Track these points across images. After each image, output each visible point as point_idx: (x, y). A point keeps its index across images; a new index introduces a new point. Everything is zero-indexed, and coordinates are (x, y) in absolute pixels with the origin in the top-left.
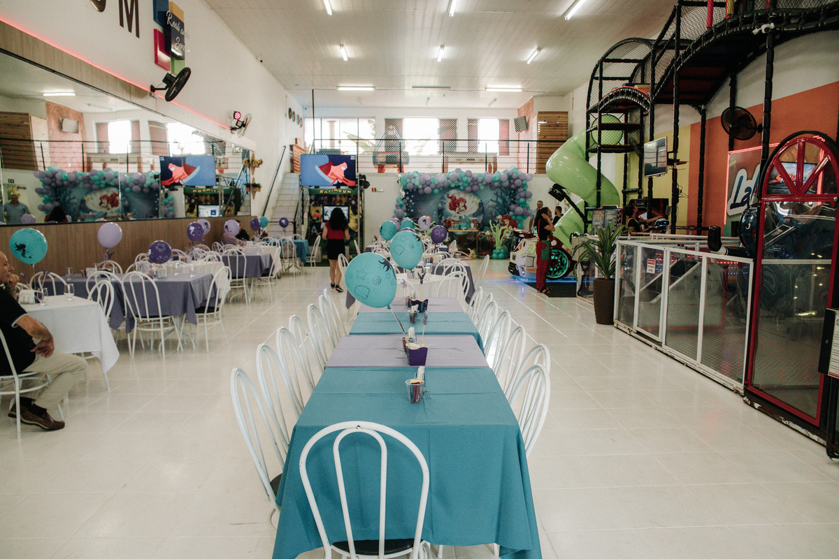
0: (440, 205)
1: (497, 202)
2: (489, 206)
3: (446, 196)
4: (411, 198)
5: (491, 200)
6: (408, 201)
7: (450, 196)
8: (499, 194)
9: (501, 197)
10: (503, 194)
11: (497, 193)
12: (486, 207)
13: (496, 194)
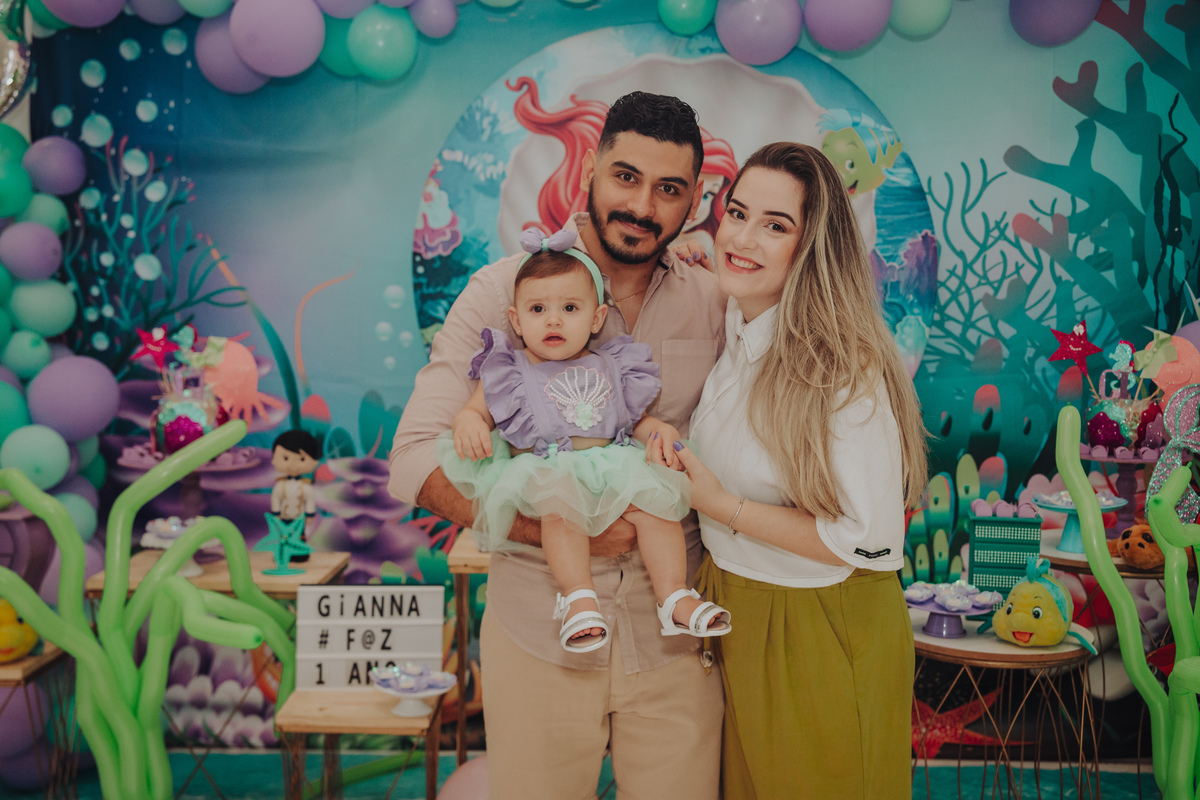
0: (439, 215)
1: (1076, 175)
2: (995, 230)
3: (500, 103)
4: (128, 132)
5: (1020, 159)
6: (97, 168)
7: (553, 103)
8: (1111, 94)
9: (1134, 126)
10: (1159, 93)
11: (1089, 71)
12: (956, 235)
13: (1078, 92)
